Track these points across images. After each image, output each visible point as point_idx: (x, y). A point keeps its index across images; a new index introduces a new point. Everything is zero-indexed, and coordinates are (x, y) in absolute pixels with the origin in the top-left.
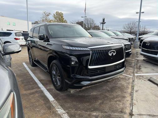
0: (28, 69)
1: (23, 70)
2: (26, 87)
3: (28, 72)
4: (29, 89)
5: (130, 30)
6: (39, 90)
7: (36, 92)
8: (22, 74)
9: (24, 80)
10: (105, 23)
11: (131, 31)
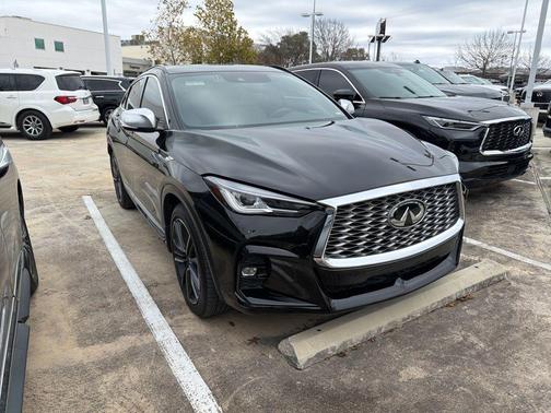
0: (101, 225)
1: (81, 230)
2: (87, 321)
3: (101, 240)
4: (100, 337)
5: (481, 65)
6: (146, 339)
7: (132, 354)
8: (75, 248)
9: (81, 281)
10: (388, 37)
11: (484, 69)
